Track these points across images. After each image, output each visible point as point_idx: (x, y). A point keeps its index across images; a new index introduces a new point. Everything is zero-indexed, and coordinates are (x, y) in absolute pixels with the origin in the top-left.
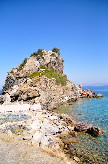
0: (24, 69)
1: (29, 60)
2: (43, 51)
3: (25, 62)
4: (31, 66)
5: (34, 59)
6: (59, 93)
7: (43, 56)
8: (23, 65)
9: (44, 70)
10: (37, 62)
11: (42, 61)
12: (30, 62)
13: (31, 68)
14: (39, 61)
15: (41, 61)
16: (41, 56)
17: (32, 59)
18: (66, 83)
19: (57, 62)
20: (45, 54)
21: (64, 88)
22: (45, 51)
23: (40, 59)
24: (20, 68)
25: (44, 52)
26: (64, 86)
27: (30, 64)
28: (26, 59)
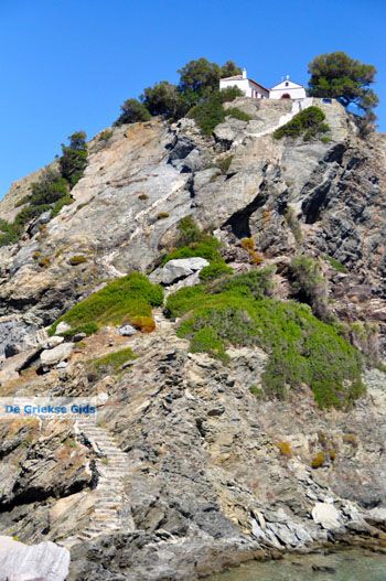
0: (56, 227)
1: (107, 155)
2: (224, 84)
3: (71, 166)
4: (115, 209)
5: (146, 153)
6: (276, 469)
7: (223, 132)
8: (48, 196)
9: (201, 263)
10: (171, 180)
11: (209, 173)
12: (108, 177)
13: (112, 231)
14: (186, 170)
15: (202, 177)
16: (207, 130)
17: (128, 145)
18: (357, 392)
19: (342, 187)
20: (238, 114)
21: (336, 433)
22: (243, 84)
23: (193, 157)
24: (21, 219)
25: (234, 93)
26: (335, 415)
27: (108, 194)
28: (78, 140)
